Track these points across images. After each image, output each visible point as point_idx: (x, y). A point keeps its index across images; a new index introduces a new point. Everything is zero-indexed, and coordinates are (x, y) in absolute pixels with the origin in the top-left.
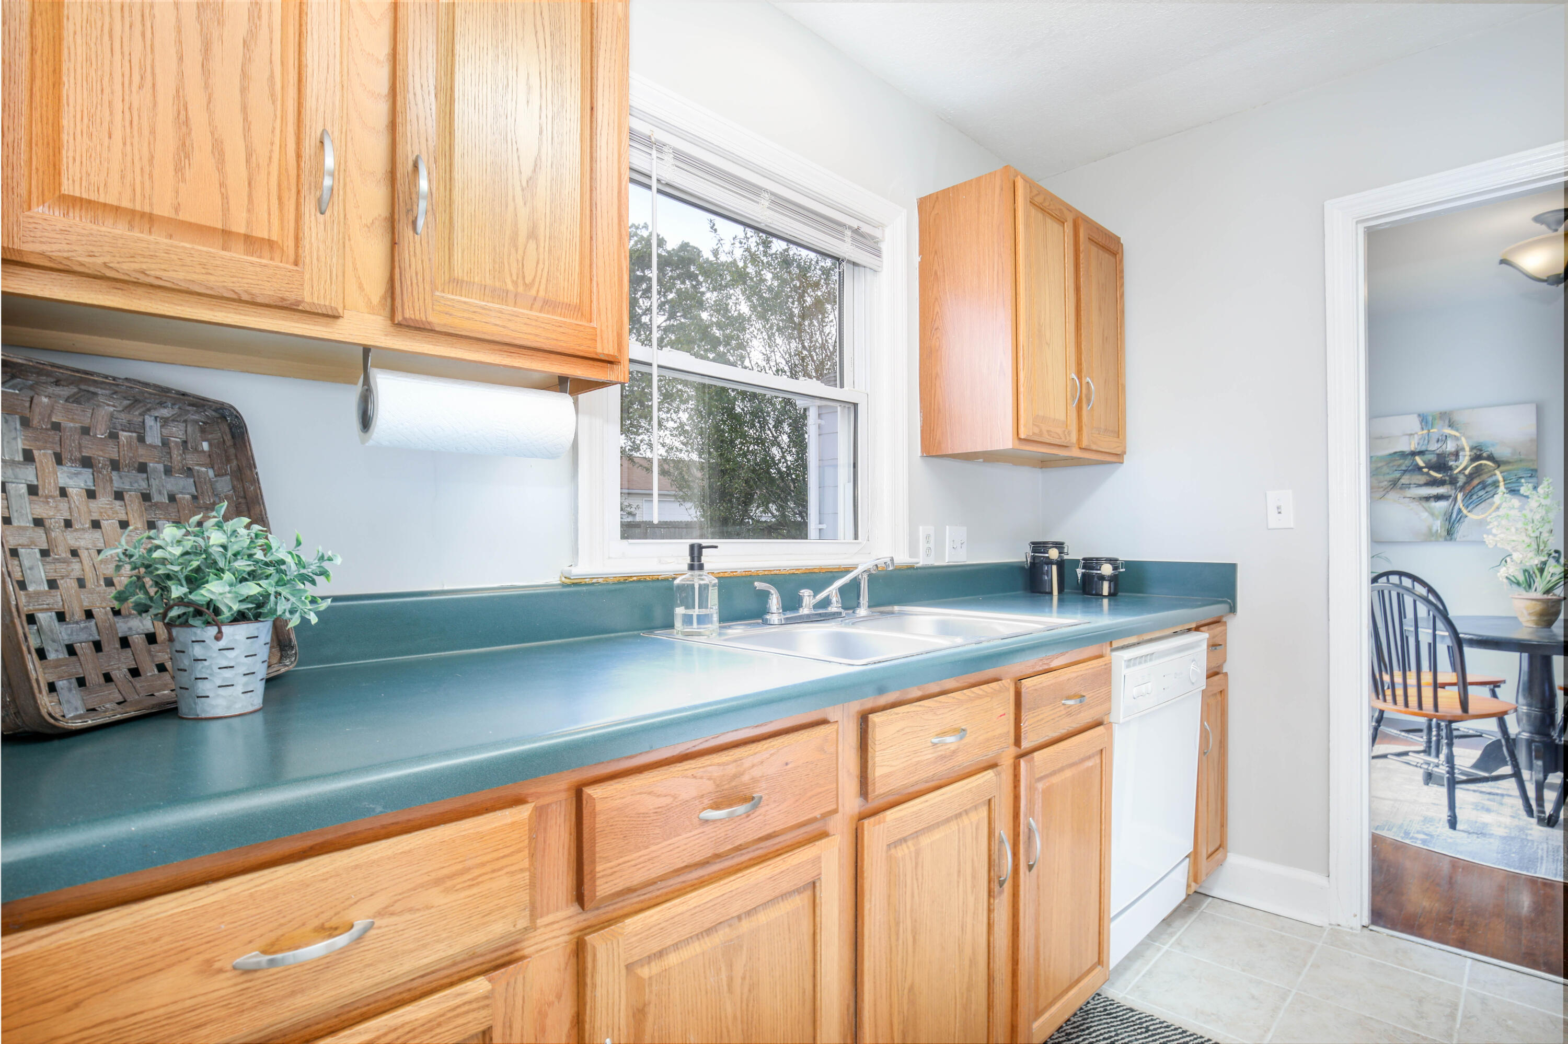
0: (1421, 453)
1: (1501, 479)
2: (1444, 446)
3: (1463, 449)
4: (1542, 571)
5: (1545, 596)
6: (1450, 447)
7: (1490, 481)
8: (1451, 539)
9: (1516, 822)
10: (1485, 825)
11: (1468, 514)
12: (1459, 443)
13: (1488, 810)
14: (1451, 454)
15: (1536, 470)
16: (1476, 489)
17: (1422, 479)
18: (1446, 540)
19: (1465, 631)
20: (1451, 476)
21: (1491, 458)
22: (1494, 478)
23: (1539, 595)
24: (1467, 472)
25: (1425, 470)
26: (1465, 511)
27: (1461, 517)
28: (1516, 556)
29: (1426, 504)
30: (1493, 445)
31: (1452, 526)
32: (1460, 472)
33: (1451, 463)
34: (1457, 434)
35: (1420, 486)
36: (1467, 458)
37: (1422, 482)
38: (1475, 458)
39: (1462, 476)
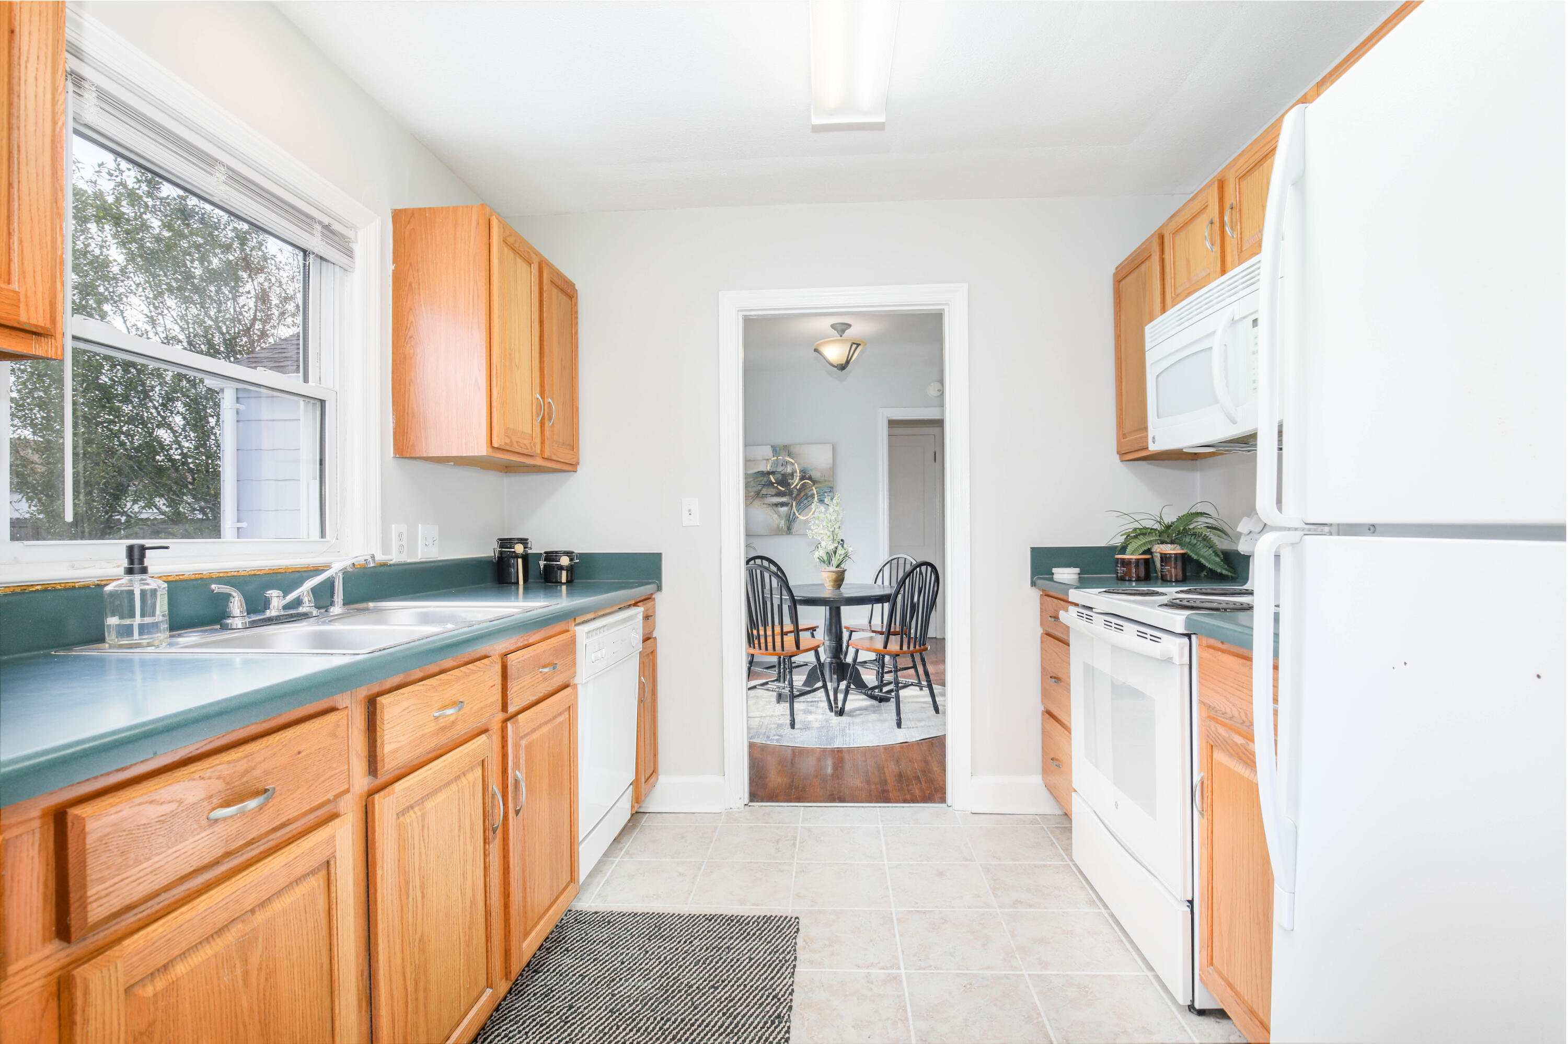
0: (773, 473)
1: (815, 493)
2: (786, 469)
3: (796, 472)
4: (835, 553)
5: (837, 569)
6: (789, 469)
7: (810, 494)
8: (789, 534)
9: (825, 717)
10: (809, 722)
11: (799, 516)
12: (794, 467)
13: (811, 712)
14: (789, 474)
15: (832, 488)
16: (803, 499)
17: (773, 491)
18: (787, 534)
19: (798, 594)
20: (789, 490)
21: (810, 478)
22: (812, 492)
23: (834, 569)
24: (798, 487)
25: (776, 485)
26: (797, 514)
27: (795, 518)
28: (823, 544)
29: (776, 509)
30: (811, 470)
31: (790, 525)
32: (794, 487)
33: (789, 481)
34: (793, 461)
35: (773, 496)
36: (798, 478)
37: (773, 494)
38: (802, 478)
39: (795, 490)
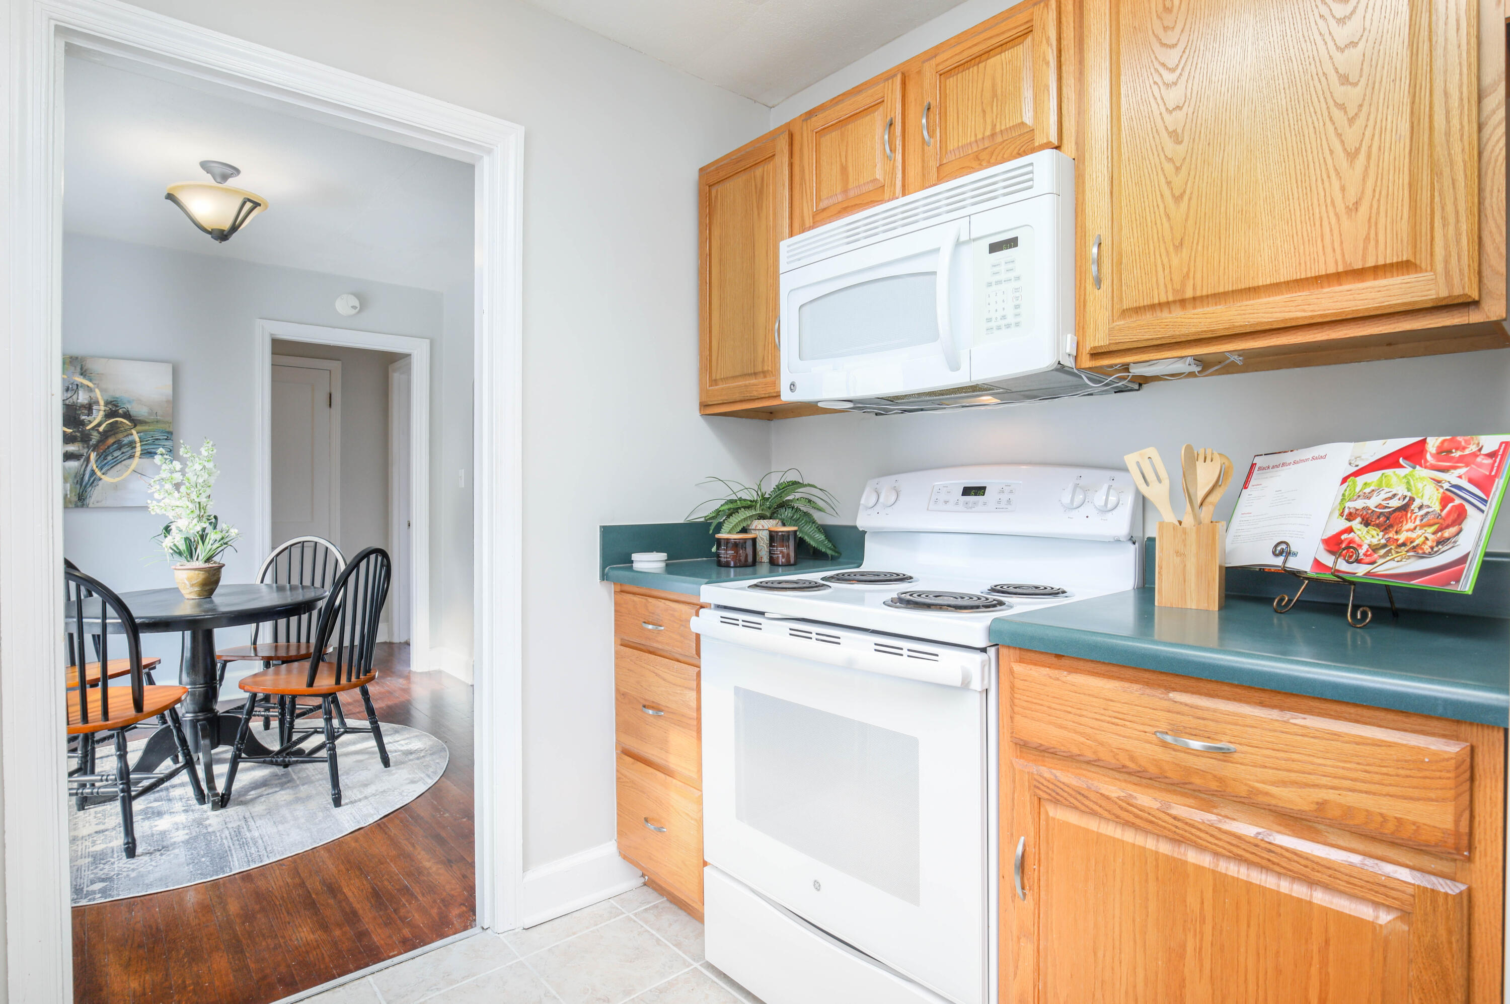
1: (137, 439)
2: (75, 397)
3: (97, 403)
4: (203, 538)
5: (207, 565)
7: (126, 440)
8: (82, 506)
9: (191, 816)
11: (103, 477)
12: (92, 395)
13: (159, 814)
14: (83, 406)
15: (171, 433)
16: (111, 449)
18: (77, 506)
20: (82, 432)
21: (127, 415)
22: (130, 438)
23: (200, 564)
24: (101, 429)
26: (99, 473)
27: (94, 480)
28: (182, 523)
30: (129, 402)
31: (85, 490)
32: (93, 428)
33: (83, 417)
34: (90, 384)
36: (102, 413)
38: (110, 415)
39: (95, 434)
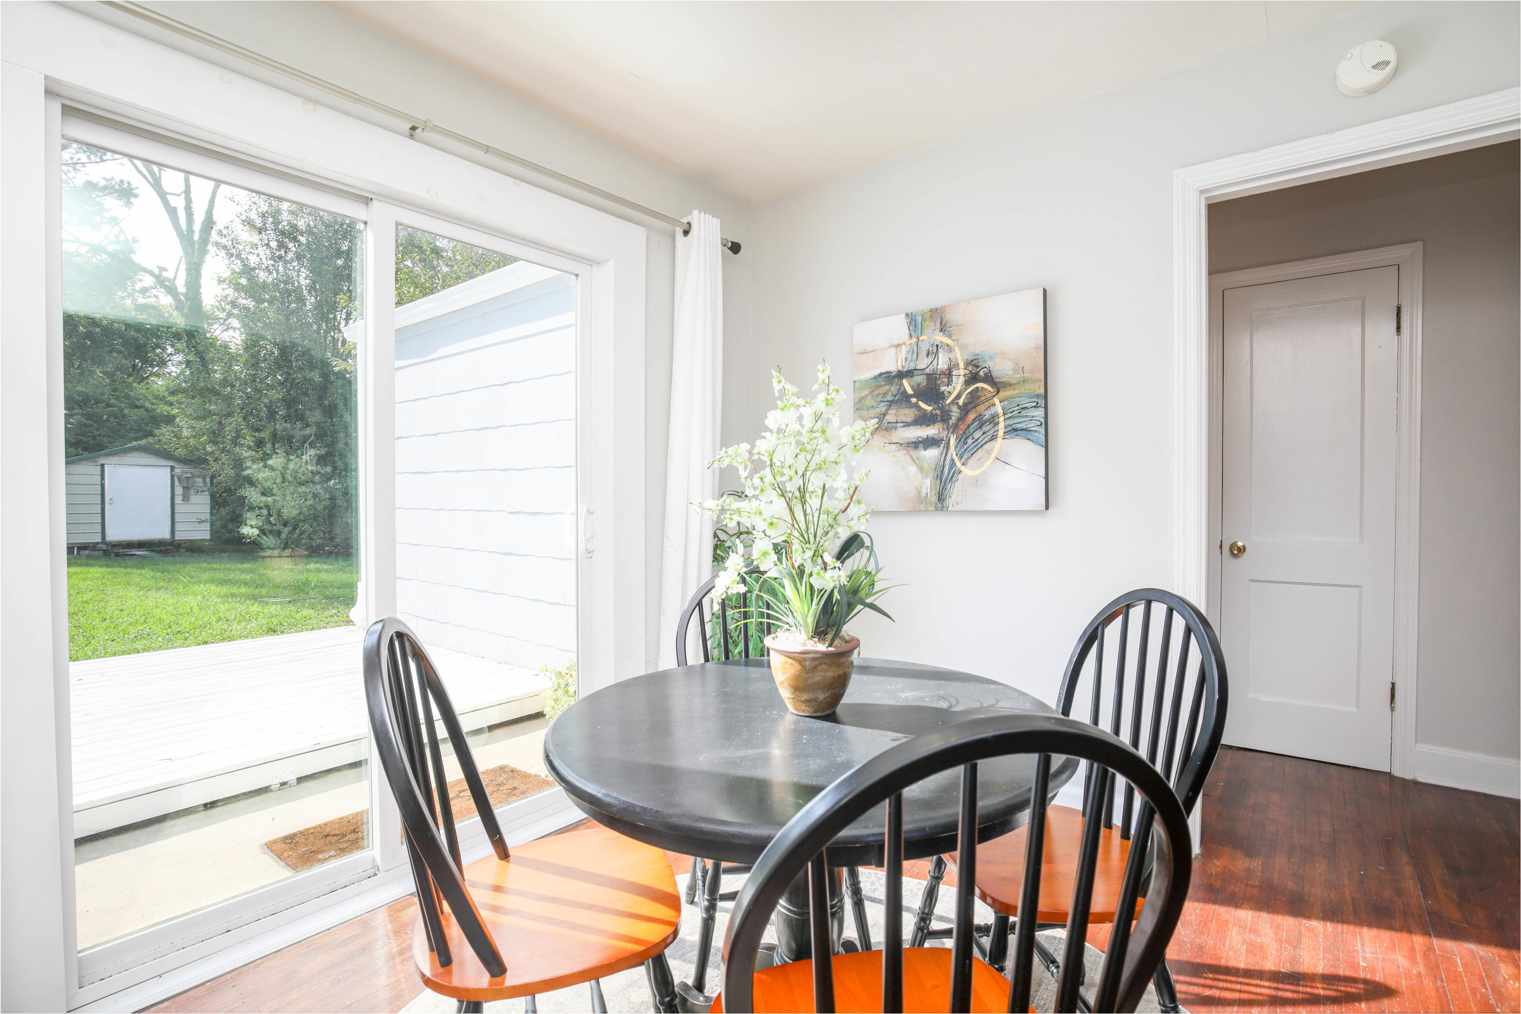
0: (909, 374)
1: (1000, 412)
2: (935, 363)
3: (957, 366)
6: (942, 363)
7: (987, 415)
8: (943, 509)
11: (963, 468)
12: (952, 356)
14: (943, 373)
15: (1043, 397)
16: (971, 429)
17: (908, 414)
18: (937, 509)
20: (942, 409)
21: (989, 378)
22: (992, 411)
24: (961, 402)
25: (914, 400)
26: (958, 464)
27: (955, 473)
29: (914, 453)
30: (991, 358)
31: (944, 488)
32: (952, 402)
33: (943, 388)
34: (949, 342)
35: (907, 425)
36: (962, 379)
37: (909, 419)
38: (973, 378)
39: (955, 409)
